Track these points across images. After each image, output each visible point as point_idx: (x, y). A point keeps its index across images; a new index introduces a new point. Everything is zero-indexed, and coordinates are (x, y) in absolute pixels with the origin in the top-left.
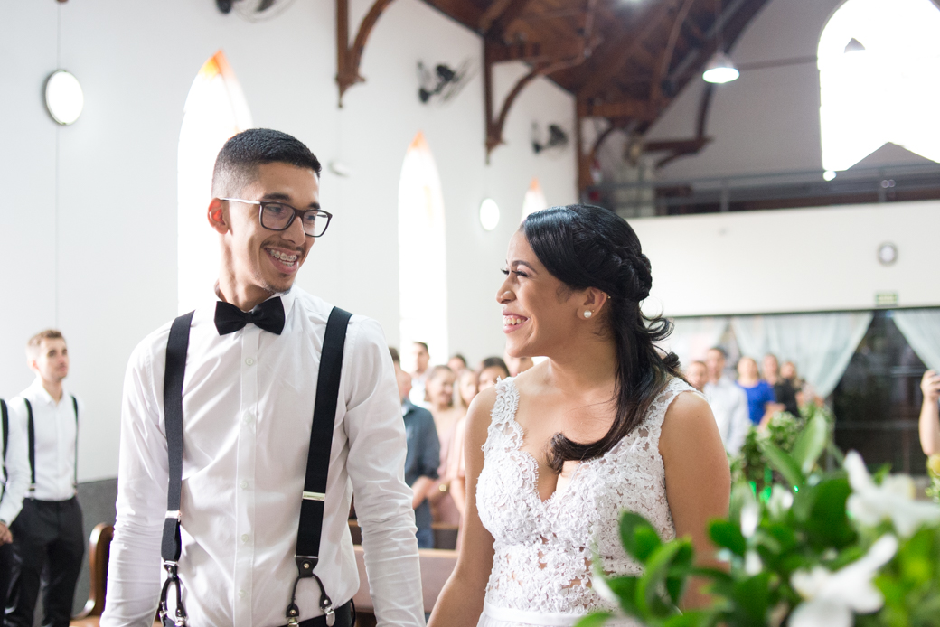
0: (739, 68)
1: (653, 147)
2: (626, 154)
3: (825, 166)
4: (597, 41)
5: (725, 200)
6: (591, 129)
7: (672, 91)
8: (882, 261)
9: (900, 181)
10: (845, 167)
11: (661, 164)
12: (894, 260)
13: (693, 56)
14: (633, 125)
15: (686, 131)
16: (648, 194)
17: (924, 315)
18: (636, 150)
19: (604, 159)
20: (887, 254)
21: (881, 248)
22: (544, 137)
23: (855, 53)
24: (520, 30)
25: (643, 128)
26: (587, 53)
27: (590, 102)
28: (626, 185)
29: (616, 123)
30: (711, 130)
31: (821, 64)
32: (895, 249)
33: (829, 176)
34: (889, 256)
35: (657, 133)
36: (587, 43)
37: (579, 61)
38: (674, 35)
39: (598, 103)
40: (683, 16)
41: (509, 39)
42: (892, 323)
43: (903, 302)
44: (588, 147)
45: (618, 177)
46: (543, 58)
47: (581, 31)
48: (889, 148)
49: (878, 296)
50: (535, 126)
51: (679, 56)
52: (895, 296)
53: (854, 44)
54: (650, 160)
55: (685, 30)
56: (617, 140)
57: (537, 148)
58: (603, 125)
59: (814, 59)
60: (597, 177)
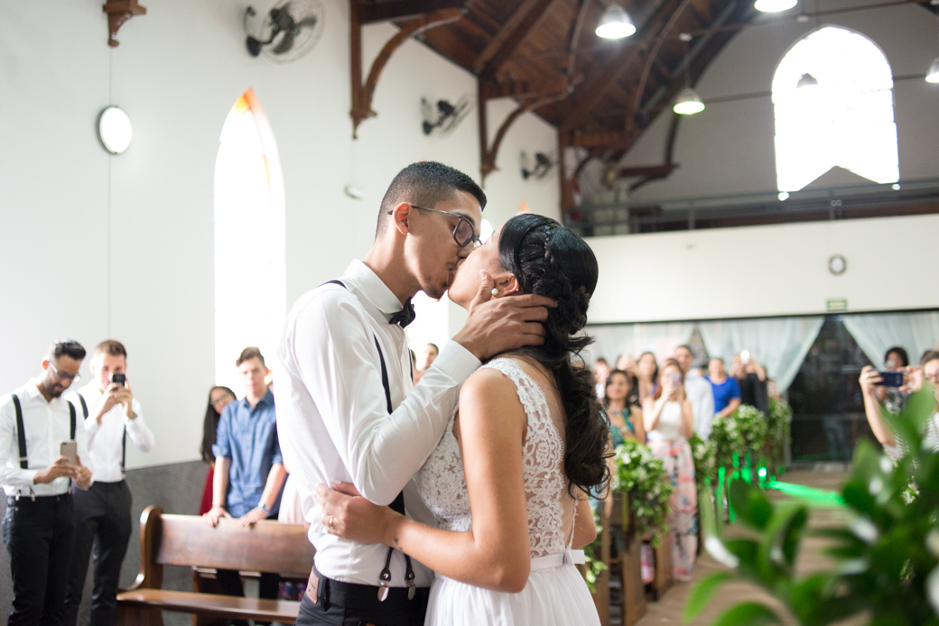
0: (705, 102)
1: (626, 173)
2: (604, 180)
3: (780, 188)
4: (579, 79)
5: (692, 219)
6: (572, 157)
7: (643, 123)
8: (832, 271)
9: (846, 200)
10: (797, 188)
11: (634, 187)
12: (843, 270)
13: (661, 92)
14: (609, 154)
15: (656, 159)
16: (623, 214)
17: (870, 319)
18: (612, 176)
19: (584, 184)
20: (837, 265)
21: (831, 260)
22: (531, 164)
23: (808, 87)
24: (510, 70)
25: (618, 156)
26: (570, 89)
27: (572, 133)
28: (604, 207)
29: (593, 152)
30: (677, 157)
31: (775, 98)
32: (844, 261)
33: (783, 197)
34: (838, 266)
35: (629, 160)
36: (570, 81)
37: (562, 97)
38: (645, 75)
39: (578, 134)
40: (653, 57)
41: (501, 78)
42: (843, 326)
43: (852, 307)
44: (569, 173)
45: (596, 200)
46: (529, 95)
47: (564, 70)
48: (837, 171)
49: (829, 302)
50: (523, 155)
51: (649, 92)
52: (845, 302)
53: (808, 78)
54: (624, 184)
55: (654, 70)
56: (595, 167)
57: (526, 174)
58: (583, 154)
59: (769, 93)
60: (578, 199)
